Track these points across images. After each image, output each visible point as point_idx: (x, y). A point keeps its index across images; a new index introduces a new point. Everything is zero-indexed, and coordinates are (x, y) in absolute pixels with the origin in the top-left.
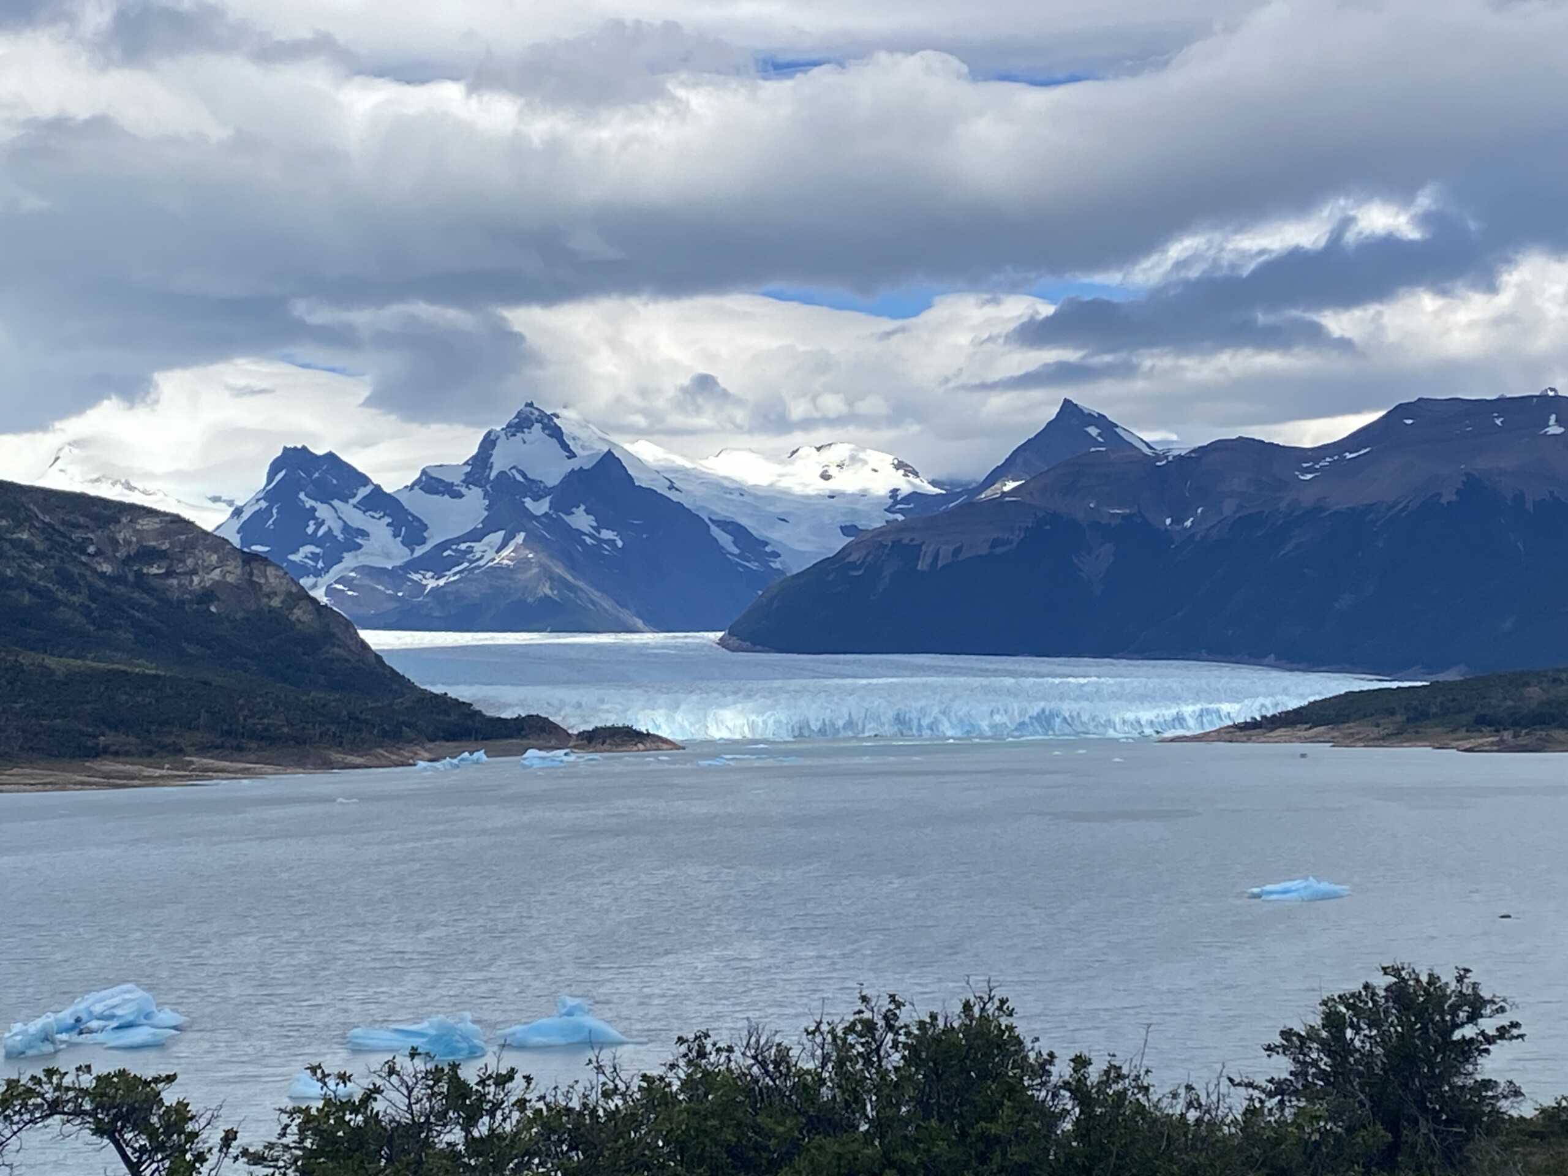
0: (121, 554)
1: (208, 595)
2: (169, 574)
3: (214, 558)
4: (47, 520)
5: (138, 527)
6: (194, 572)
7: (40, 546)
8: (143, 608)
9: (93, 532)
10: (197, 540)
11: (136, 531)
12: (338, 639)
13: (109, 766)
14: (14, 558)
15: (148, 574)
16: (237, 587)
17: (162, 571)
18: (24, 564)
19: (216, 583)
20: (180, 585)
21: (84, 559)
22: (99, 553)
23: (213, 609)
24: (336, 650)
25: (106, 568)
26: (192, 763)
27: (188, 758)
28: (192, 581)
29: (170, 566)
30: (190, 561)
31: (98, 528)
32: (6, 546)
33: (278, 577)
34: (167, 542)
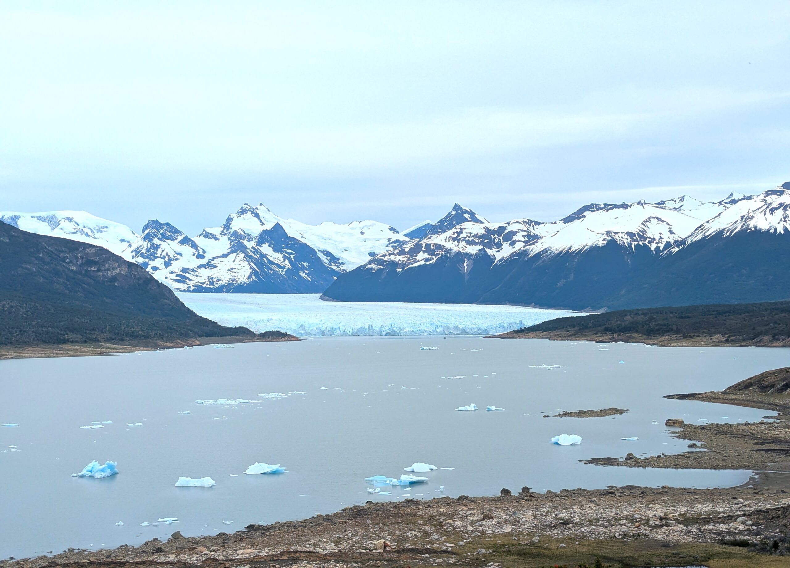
0: (80, 262)
1: (114, 279)
2: (99, 270)
3: (117, 264)
4: (50, 249)
5: (86, 252)
6: (108, 270)
7: (47, 259)
8: (88, 284)
9: (68, 254)
10: (110, 257)
12: (166, 296)
13: (68, 346)
14: (36, 264)
15: (90, 271)
16: (126, 276)
17: (96, 269)
18: (41, 266)
19: (117, 274)
20: (103, 275)
21: (64, 264)
22: (71, 262)
23: (116, 284)
24: (165, 301)
25: (73, 268)
26: (102, 345)
28: (108, 273)
29: (99, 267)
30: (107, 265)
31: (70, 252)
32: (33, 259)
33: (142, 272)
34: (98, 258)
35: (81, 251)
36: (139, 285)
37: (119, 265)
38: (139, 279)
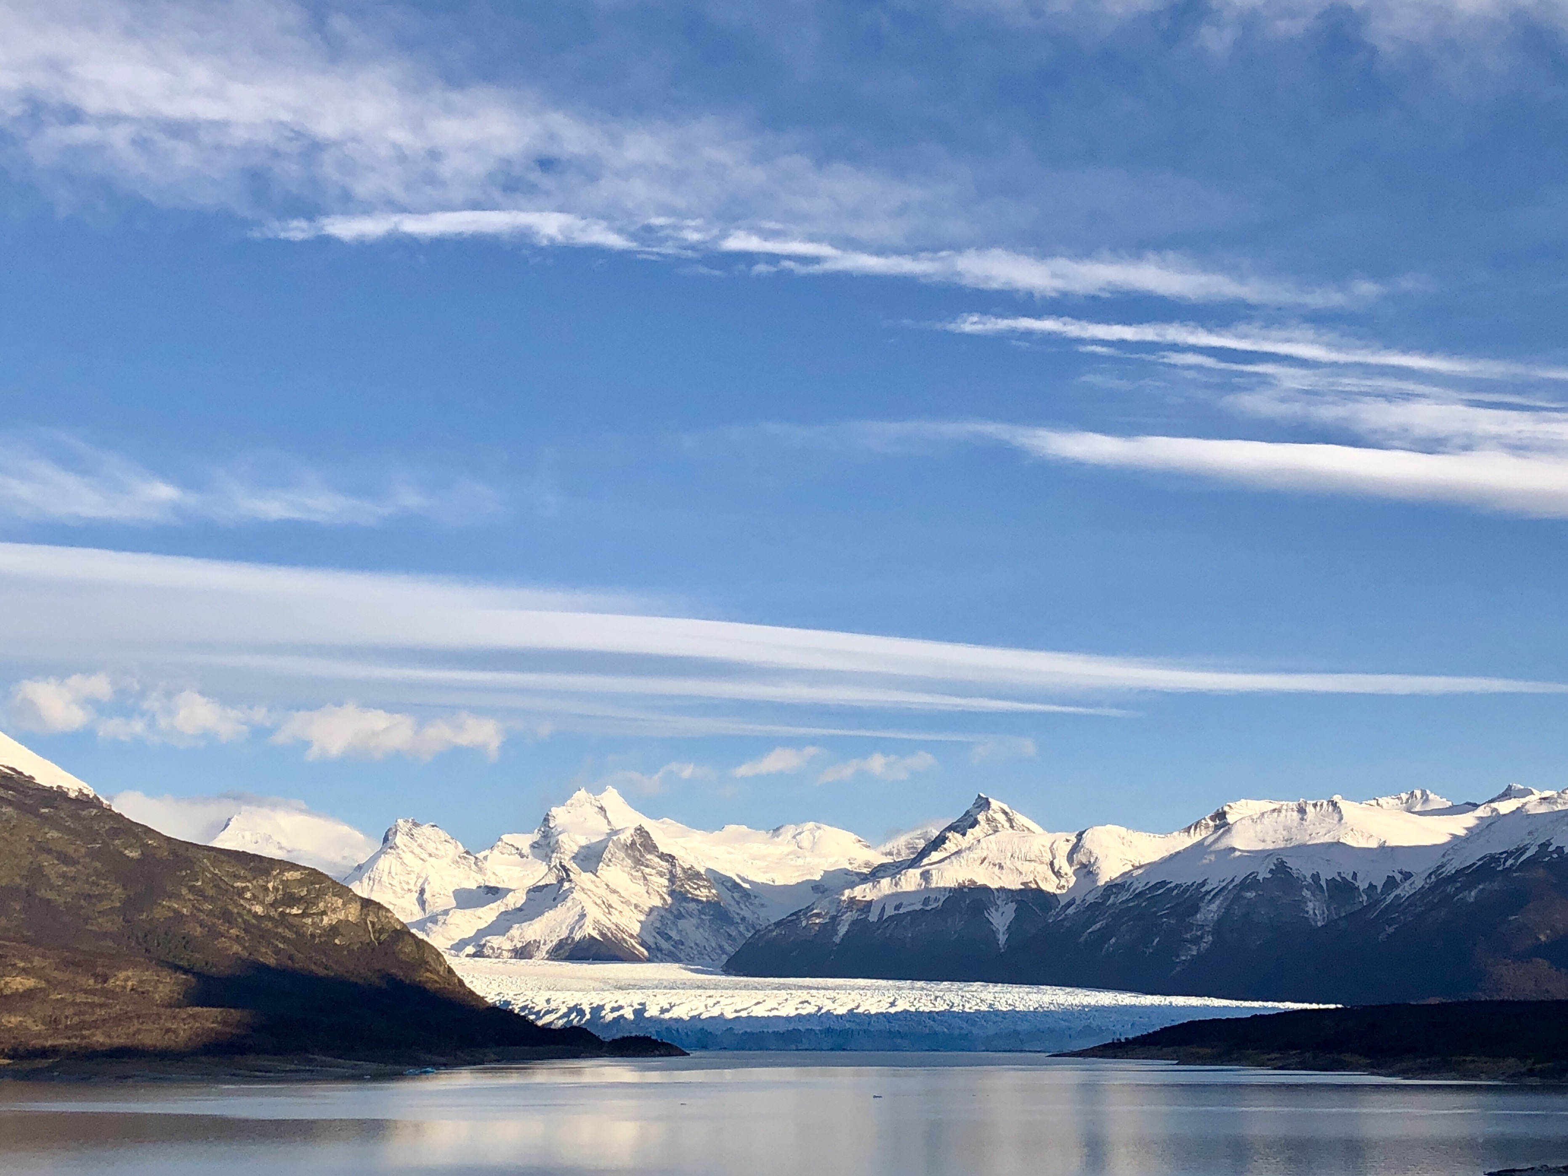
0: (270, 898)
1: (334, 930)
2: (304, 915)
3: (340, 902)
4: (217, 872)
5: (285, 878)
6: (324, 913)
7: (211, 892)
8: (285, 940)
9: (249, 881)
10: (329, 888)
11: (282, 881)
12: (430, 966)
13: (251, 1060)
14: (190, 900)
15: (290, 914)
16: (356, 924)
17: (300, 912)
18: (197, 905)
19: (340, 921)
20: (313, 923)
21: (242, 902)
22: (254, 897)
23: (337, 941)
24: (428, 974)
25: (259, 909)
26: (316, 1060)
27: (311, 1056)
28: (322, 920)
29: (306, 908)
30: (321, 905)
31: (254, 879)
32: (184, 891)
33: (387, 917)
34: (305, 889)
35: (275, 877)
36: (379, 944)
37: (344, 904)
38: (381, 931)
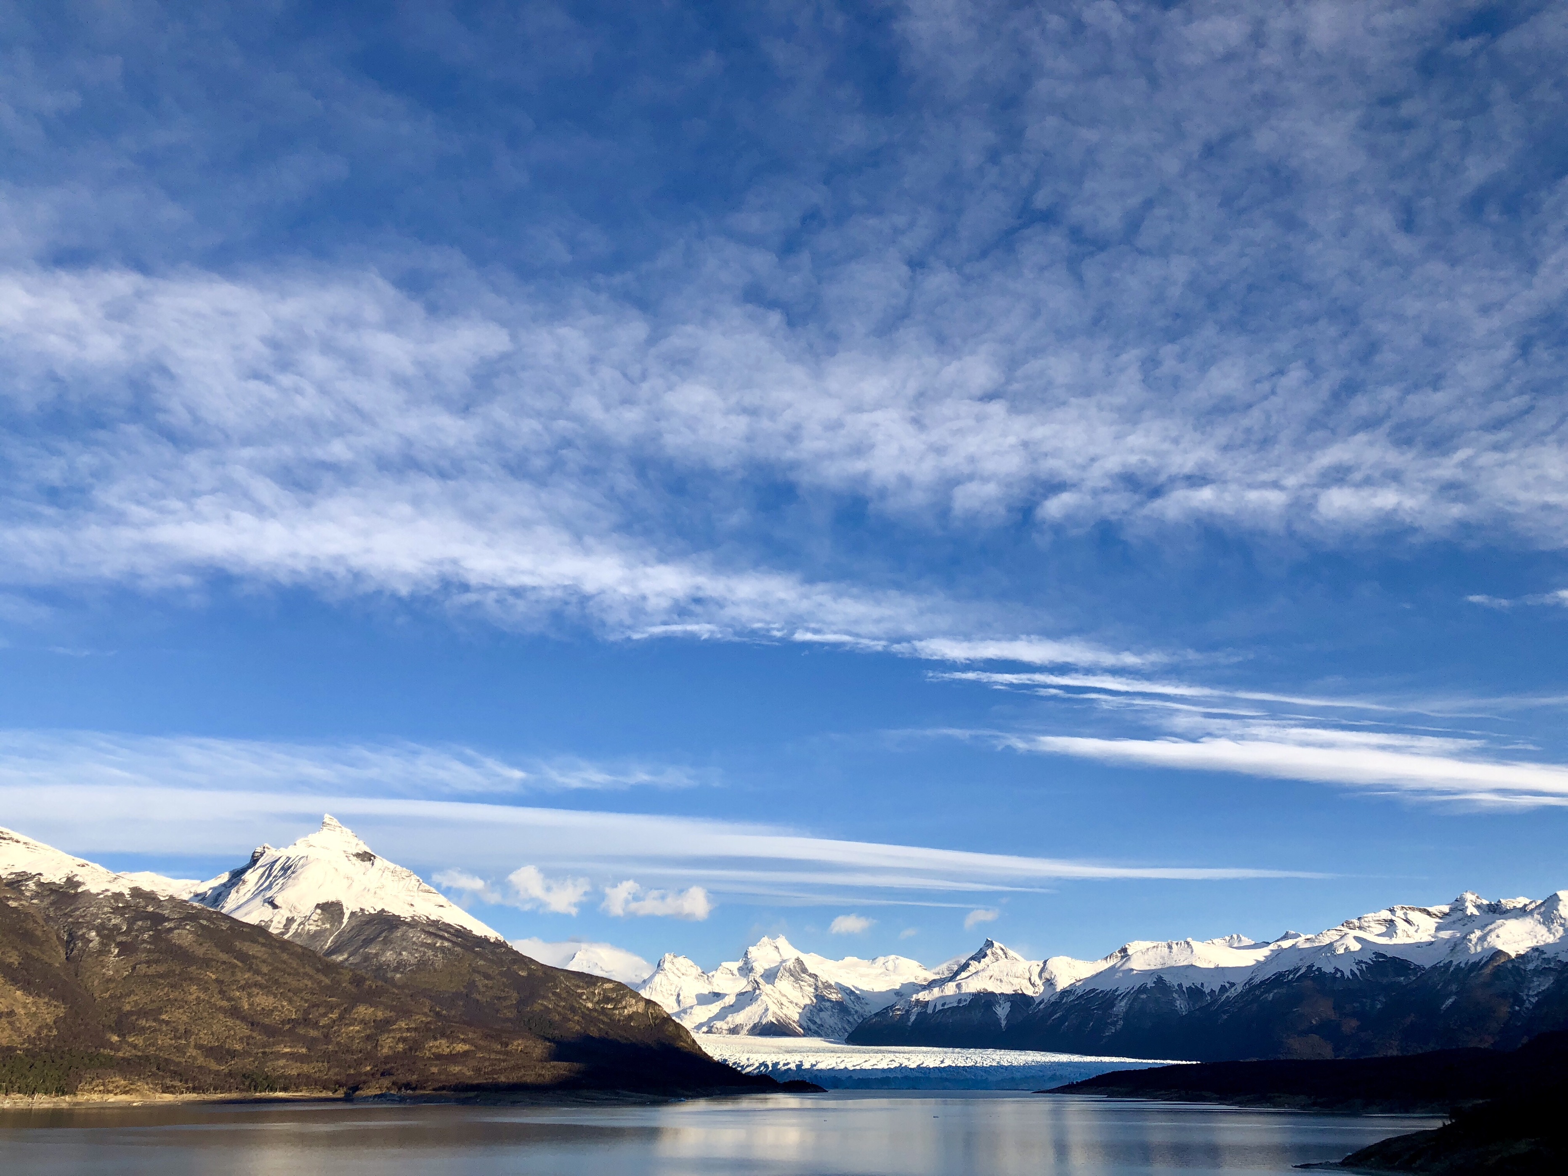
0: (596, 999)
1: (630, 1017)
2: (614, 1008)
3: (634, 1001)
4: (567, 984)
5: (604, 987)
6: (625, 1007)
7: (564, 995)
8: (604, 1023)
9: (585, 989)
10: (627, 993)
11: (603, 989)
12: (683, 1038)
13: (585, 1093)
14: (553, 1000)
15: (607, 1008)
16: (643, 1014)
17: (612, 1007)
18: (557, 1003)
19: (634, 1012)
20: (619, 1013)
21: (581, 1001)
22: (588, 998)
23: (632, 1024)
24: (682, 1043)
25: (590, 1005)
28: (624, 1012)
29: (615, 1005)
30: (624, 1003)
31: (588, 987)
32: (550, 995)
33: (659, 1010)
34: (615, 994)
35: (599, 987)
36: (655, 1026)
37: (636, 1002)
38: (657, 1018)
